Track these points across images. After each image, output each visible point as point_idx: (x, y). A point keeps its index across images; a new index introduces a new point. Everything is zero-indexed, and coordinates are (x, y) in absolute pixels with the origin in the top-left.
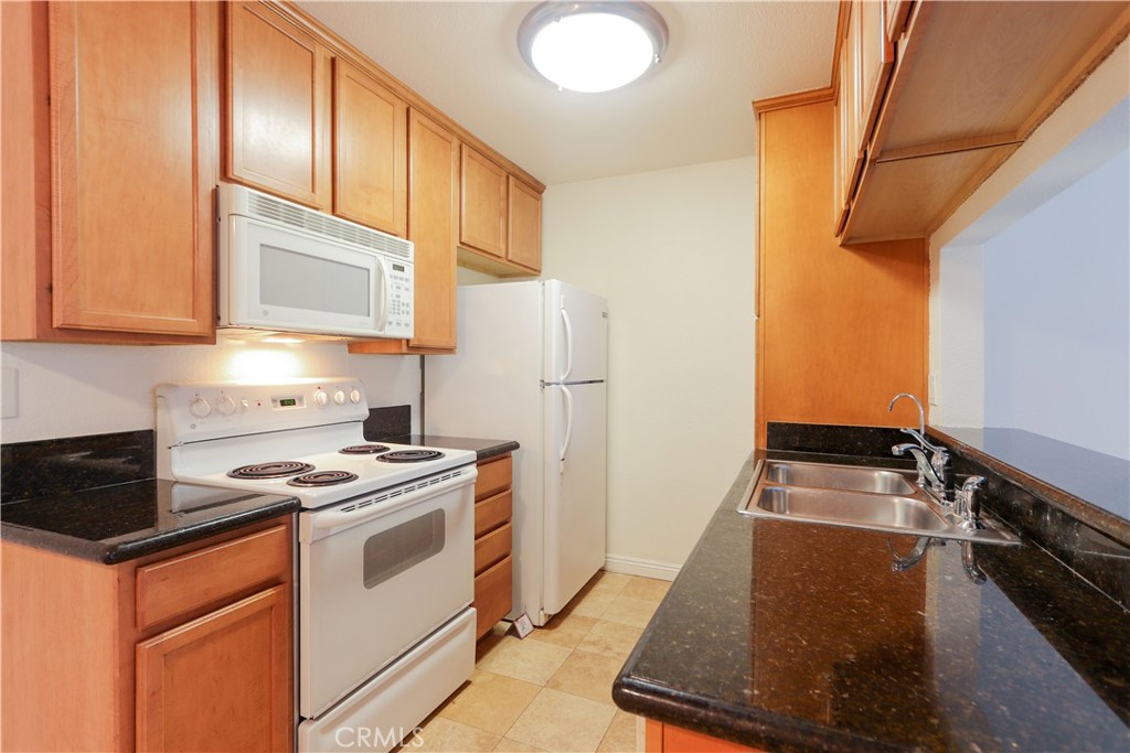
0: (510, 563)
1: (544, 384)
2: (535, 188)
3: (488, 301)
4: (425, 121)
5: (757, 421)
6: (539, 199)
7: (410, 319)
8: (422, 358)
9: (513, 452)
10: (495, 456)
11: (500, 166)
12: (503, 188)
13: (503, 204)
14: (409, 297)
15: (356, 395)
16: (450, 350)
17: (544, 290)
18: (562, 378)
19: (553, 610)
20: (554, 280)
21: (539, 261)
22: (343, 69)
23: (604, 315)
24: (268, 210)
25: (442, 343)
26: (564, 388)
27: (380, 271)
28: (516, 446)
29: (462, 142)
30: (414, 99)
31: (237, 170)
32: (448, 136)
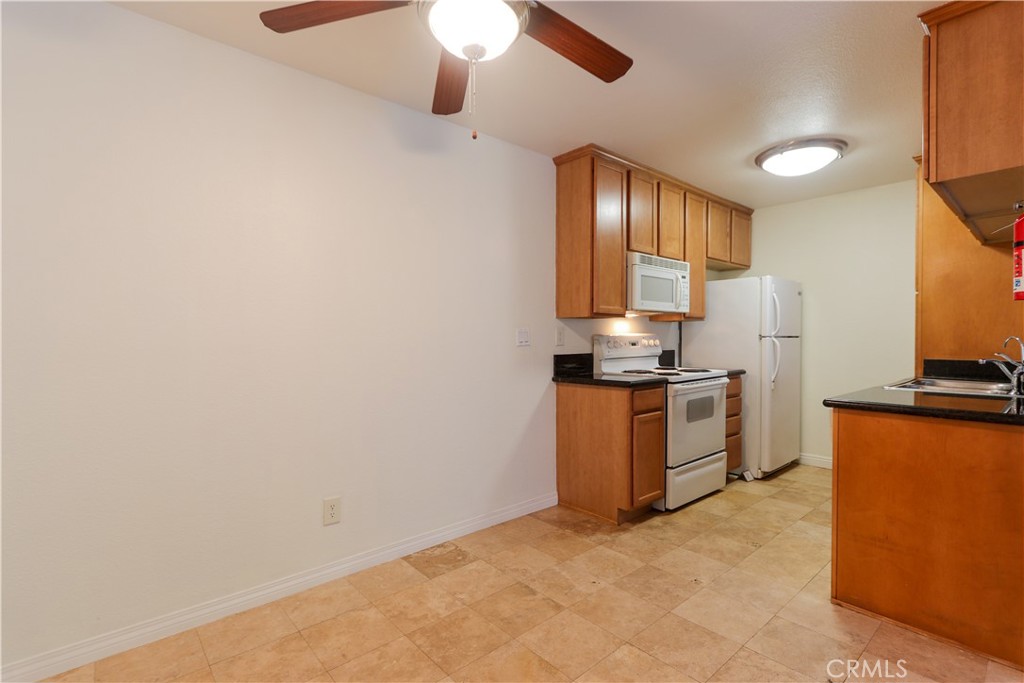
0: (740, 438)
1: (761, 337)
2: (746, 213)
3: (723, 290)
4: (693, 196)
5: (917, 358)
6: (750, 219)
7: (687, 303)
8: (680, 324)
9: (742, 376)
10: (735, 375)
11: (727, 206)
12: (729, 219)
13: (728, 230)
14: (687, 292)
15: (658, 342)
16: (701, 319)
17: (761, 284)
18: (773, 333)
19: (767, 468)
20: (768, 277)
21: (749, 259)
22: (662, 186)
23: (800, 294)
24: (643, 261)
25: (698, 316)
26: (774, 339)
27: (677, 279)
28: (744, 372)
29: (708, 200)
30: (687, 187)
31: (634, 246)
32: (700, 199)
